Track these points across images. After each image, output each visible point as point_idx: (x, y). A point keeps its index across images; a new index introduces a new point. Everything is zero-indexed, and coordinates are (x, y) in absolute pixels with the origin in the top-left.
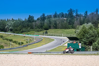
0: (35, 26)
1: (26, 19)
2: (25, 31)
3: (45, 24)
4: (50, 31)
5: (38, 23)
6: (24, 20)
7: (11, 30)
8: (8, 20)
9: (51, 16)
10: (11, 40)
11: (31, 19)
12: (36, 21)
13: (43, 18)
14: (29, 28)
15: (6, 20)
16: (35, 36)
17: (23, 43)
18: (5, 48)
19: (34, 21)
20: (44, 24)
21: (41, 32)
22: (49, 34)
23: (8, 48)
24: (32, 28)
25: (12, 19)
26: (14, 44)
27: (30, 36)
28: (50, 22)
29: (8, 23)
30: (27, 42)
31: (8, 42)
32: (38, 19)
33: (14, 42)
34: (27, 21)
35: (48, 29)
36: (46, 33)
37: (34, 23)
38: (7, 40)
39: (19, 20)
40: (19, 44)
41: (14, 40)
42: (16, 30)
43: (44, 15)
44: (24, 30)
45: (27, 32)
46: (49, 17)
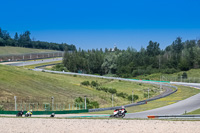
0: (162, 62)
1: (142, 49)
2: (141, 74)
3: (183, 59)
4: (191, 73)
5: (168, 56)
6: (139, 50)
7: (114, 71)
8: (106, 50)
9: (193, 42)
10: (113, 92)
11: (153, 49)
12: (163, 53)
13: (178, 47)
14: (150, 67)
15: (104, 50)
16: (161, 83)
17: (137, 97)
18: (101, 106)
19: (159, 53)
20: (179, 58)
21: (175, 76)
22: (189, 78)
23: (107, 106)
24: (156, 66)
25: (116, 49)
26: (119, 99)
27: (151, 82)
28: (192, 55)
29: (107, 57)
30: (146, 96)
31: (108, 95)
32: (168, 49)
33: (118, 95)
34: (145, 53)
35: (187, 69)
36: (185, 76)
37: (159, 56)
38: (106, 90)
39: (129, 50)
40: (130, 98)
41: (119, 91)
42: (123, 71)
43: (179, 40)
44: (139, 70)
45: (146, 74)
46: (191, 44)
